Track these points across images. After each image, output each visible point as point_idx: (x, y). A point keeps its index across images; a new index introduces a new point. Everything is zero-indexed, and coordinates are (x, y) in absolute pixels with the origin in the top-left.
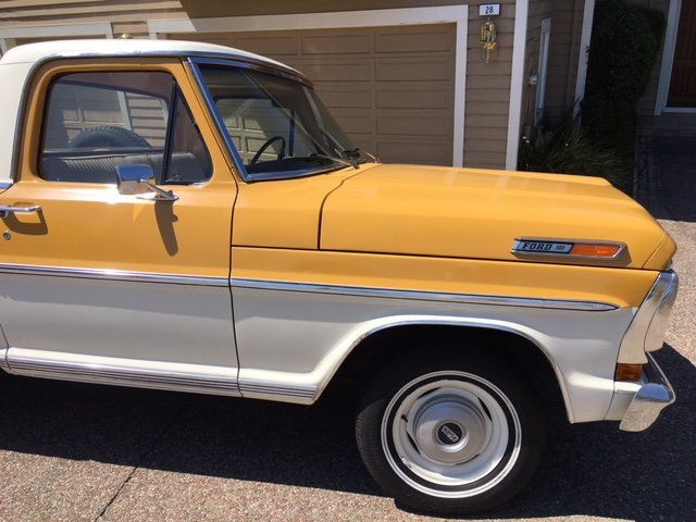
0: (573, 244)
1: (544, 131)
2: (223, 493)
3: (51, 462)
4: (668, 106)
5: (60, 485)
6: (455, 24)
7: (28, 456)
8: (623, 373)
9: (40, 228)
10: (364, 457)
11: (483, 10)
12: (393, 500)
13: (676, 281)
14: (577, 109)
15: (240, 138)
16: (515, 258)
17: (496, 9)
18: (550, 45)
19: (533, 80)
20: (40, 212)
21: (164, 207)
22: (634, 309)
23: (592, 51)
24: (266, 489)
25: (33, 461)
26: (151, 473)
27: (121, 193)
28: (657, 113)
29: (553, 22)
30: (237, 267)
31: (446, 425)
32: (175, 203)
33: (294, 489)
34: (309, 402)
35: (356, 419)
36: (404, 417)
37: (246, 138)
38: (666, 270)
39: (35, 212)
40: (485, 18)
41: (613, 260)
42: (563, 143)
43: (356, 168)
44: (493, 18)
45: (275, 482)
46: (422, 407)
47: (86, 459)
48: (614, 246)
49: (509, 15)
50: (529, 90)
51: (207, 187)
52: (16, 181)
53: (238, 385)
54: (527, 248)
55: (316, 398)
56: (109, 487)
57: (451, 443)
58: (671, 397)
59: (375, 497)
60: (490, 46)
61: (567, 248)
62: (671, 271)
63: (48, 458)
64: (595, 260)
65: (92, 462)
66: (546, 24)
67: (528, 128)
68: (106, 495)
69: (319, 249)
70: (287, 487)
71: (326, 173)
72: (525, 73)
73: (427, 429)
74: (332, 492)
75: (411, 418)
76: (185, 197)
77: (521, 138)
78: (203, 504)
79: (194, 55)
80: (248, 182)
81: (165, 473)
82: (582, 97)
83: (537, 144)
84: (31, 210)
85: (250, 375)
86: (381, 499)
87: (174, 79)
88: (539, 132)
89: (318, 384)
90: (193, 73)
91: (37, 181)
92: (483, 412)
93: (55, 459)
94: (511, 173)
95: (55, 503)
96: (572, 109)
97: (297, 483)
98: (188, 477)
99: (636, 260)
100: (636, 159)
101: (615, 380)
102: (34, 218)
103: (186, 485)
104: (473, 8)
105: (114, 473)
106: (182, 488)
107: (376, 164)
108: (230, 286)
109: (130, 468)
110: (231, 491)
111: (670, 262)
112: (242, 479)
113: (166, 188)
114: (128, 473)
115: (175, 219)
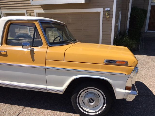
0: (116, 61)
1: (119, 35)
2: (43, 113)
3: (7, 105)
4: (148, 30)
5: (8, 110)
6: (100, 12)
7: (2, 104)
8: (127, 88)
9: (6, 55)
10: (73, 106)
11: (106, 9)
12: (79, 115)
13: (138, 69)
14: (127, 31)
15: (53, 36)
16: (105, 64)
17: (109, 9)
18: (121, 17)
19: (117, 24)
20: (6, 52)
21: (32, 51)
22: (129, 75)
23: (130, 18)
24: (53, 112)
25: (3, 105)
26: (28, 108)
27: (23, 48)
28: (145, 32)
29: (122, 12)
30: (47, 64)
31: (91, 99)
32: (34, 51)
33: (58, 112)
34: (62, 93)
35: (71, 97)
36: (82, 97)
37: (54, 36)
38: (136, 67)
39: (5, 52)
40: (106, 11)
41: (125, 65)
42: (124, 38)
43: (74, 44)
44: (108, 11)
45: (55, 111)
46: (86, 95)
47: (15, 105)
48: (125, 62)
49: (112, 11)
50: (116, 27)
51: (41, 47)
52: (1, 45)
53: (47, 89)
54: (107, 62)
55: (63, 92)
56: (19, 111)
57: (91, 103)
58: (137, 94)
59: (76, 114)
60: (108, 17)
61: (115, 62)
62: (137, 67)
63: (6, 104)
64: (121, 64)
65: (16, 105)
66: (120, 13)
67: (116, 35)
68: (18, 112)
69: (64, 61)
70: (57, 112)
71: (67, 45)
72: (115, 23)
73: (86, 100)
74: (66, 113)
75: (83, 97)
76: (37, 49)
77: (114, 37)
78: (39, 115)
79: (39, 20)
80: (50, 47)
81: (31, 108)
82: (128, 28)
83: (118, 38)
84: (4, 51)
85: (49, 87)
86: (77, 115)
87: (35, 25)
88: (118, 35)
89: (64, 90)
90: (39, 24)
91: (6, 45)
92: (98, 96)
93: (8, 105)
94: (112, 46)
95: (7, 114)
96: (126, 30)
97: (59, 111)
98: (36, 109)
99: (129, 65)
100: (140, 42)
101: (125, 90)
102: (5, 53)
103: (35, 111)
104: (104, 9)
105: (20, 108)
106: (34, 111)
107: (79, 43)
108: (45, 68)
109: (24, 107)
110: (45, 112)
111: (137, 65)
112: (47, 110)
113: (33, 47)
114: (23, 108)
115: (34, 54)
